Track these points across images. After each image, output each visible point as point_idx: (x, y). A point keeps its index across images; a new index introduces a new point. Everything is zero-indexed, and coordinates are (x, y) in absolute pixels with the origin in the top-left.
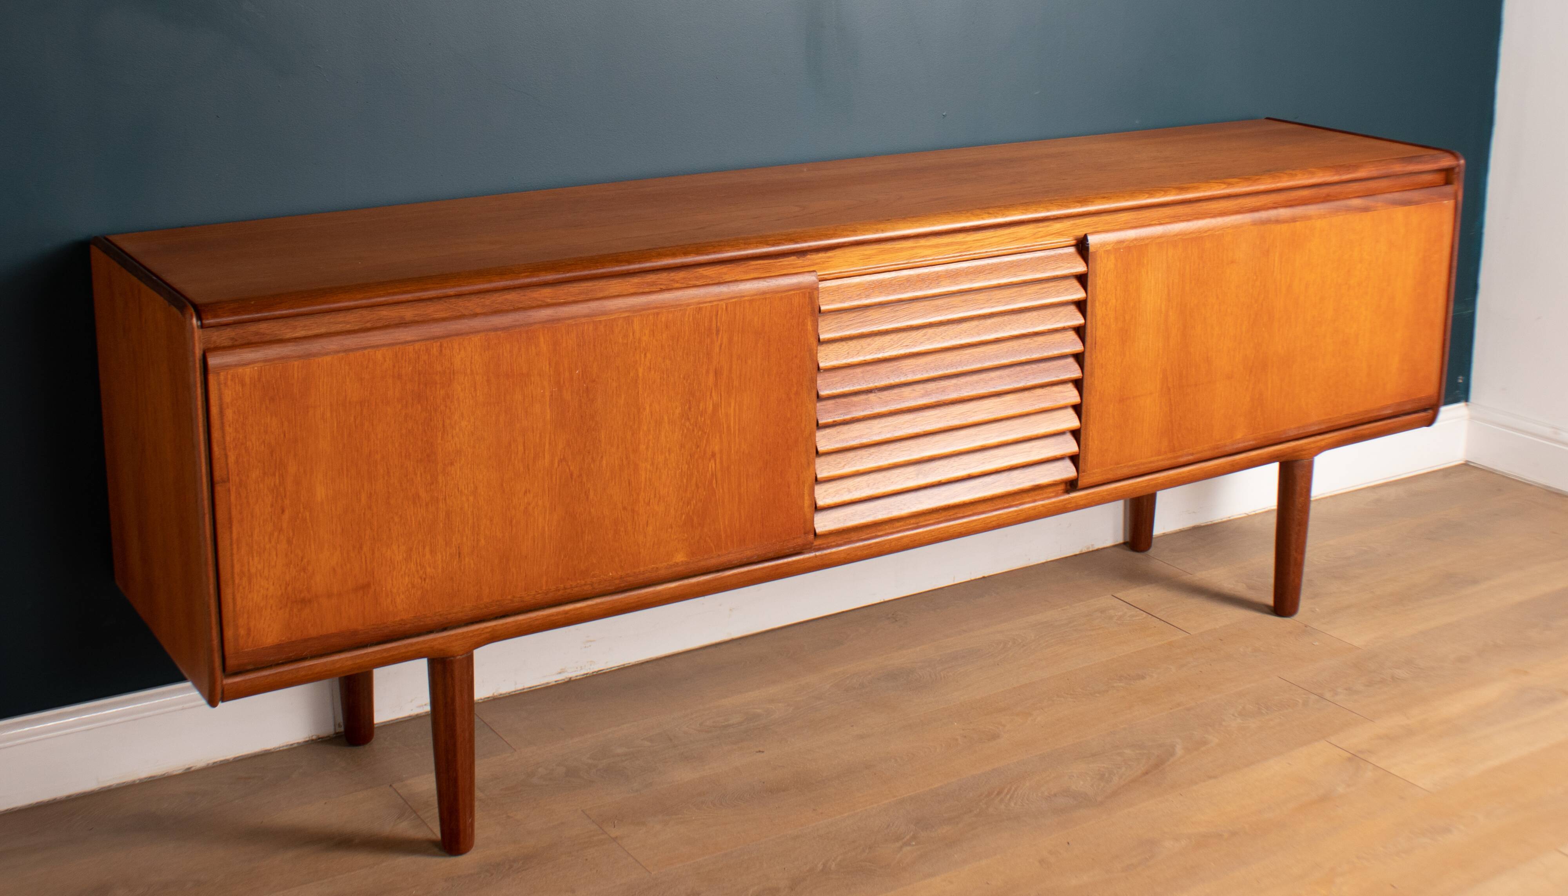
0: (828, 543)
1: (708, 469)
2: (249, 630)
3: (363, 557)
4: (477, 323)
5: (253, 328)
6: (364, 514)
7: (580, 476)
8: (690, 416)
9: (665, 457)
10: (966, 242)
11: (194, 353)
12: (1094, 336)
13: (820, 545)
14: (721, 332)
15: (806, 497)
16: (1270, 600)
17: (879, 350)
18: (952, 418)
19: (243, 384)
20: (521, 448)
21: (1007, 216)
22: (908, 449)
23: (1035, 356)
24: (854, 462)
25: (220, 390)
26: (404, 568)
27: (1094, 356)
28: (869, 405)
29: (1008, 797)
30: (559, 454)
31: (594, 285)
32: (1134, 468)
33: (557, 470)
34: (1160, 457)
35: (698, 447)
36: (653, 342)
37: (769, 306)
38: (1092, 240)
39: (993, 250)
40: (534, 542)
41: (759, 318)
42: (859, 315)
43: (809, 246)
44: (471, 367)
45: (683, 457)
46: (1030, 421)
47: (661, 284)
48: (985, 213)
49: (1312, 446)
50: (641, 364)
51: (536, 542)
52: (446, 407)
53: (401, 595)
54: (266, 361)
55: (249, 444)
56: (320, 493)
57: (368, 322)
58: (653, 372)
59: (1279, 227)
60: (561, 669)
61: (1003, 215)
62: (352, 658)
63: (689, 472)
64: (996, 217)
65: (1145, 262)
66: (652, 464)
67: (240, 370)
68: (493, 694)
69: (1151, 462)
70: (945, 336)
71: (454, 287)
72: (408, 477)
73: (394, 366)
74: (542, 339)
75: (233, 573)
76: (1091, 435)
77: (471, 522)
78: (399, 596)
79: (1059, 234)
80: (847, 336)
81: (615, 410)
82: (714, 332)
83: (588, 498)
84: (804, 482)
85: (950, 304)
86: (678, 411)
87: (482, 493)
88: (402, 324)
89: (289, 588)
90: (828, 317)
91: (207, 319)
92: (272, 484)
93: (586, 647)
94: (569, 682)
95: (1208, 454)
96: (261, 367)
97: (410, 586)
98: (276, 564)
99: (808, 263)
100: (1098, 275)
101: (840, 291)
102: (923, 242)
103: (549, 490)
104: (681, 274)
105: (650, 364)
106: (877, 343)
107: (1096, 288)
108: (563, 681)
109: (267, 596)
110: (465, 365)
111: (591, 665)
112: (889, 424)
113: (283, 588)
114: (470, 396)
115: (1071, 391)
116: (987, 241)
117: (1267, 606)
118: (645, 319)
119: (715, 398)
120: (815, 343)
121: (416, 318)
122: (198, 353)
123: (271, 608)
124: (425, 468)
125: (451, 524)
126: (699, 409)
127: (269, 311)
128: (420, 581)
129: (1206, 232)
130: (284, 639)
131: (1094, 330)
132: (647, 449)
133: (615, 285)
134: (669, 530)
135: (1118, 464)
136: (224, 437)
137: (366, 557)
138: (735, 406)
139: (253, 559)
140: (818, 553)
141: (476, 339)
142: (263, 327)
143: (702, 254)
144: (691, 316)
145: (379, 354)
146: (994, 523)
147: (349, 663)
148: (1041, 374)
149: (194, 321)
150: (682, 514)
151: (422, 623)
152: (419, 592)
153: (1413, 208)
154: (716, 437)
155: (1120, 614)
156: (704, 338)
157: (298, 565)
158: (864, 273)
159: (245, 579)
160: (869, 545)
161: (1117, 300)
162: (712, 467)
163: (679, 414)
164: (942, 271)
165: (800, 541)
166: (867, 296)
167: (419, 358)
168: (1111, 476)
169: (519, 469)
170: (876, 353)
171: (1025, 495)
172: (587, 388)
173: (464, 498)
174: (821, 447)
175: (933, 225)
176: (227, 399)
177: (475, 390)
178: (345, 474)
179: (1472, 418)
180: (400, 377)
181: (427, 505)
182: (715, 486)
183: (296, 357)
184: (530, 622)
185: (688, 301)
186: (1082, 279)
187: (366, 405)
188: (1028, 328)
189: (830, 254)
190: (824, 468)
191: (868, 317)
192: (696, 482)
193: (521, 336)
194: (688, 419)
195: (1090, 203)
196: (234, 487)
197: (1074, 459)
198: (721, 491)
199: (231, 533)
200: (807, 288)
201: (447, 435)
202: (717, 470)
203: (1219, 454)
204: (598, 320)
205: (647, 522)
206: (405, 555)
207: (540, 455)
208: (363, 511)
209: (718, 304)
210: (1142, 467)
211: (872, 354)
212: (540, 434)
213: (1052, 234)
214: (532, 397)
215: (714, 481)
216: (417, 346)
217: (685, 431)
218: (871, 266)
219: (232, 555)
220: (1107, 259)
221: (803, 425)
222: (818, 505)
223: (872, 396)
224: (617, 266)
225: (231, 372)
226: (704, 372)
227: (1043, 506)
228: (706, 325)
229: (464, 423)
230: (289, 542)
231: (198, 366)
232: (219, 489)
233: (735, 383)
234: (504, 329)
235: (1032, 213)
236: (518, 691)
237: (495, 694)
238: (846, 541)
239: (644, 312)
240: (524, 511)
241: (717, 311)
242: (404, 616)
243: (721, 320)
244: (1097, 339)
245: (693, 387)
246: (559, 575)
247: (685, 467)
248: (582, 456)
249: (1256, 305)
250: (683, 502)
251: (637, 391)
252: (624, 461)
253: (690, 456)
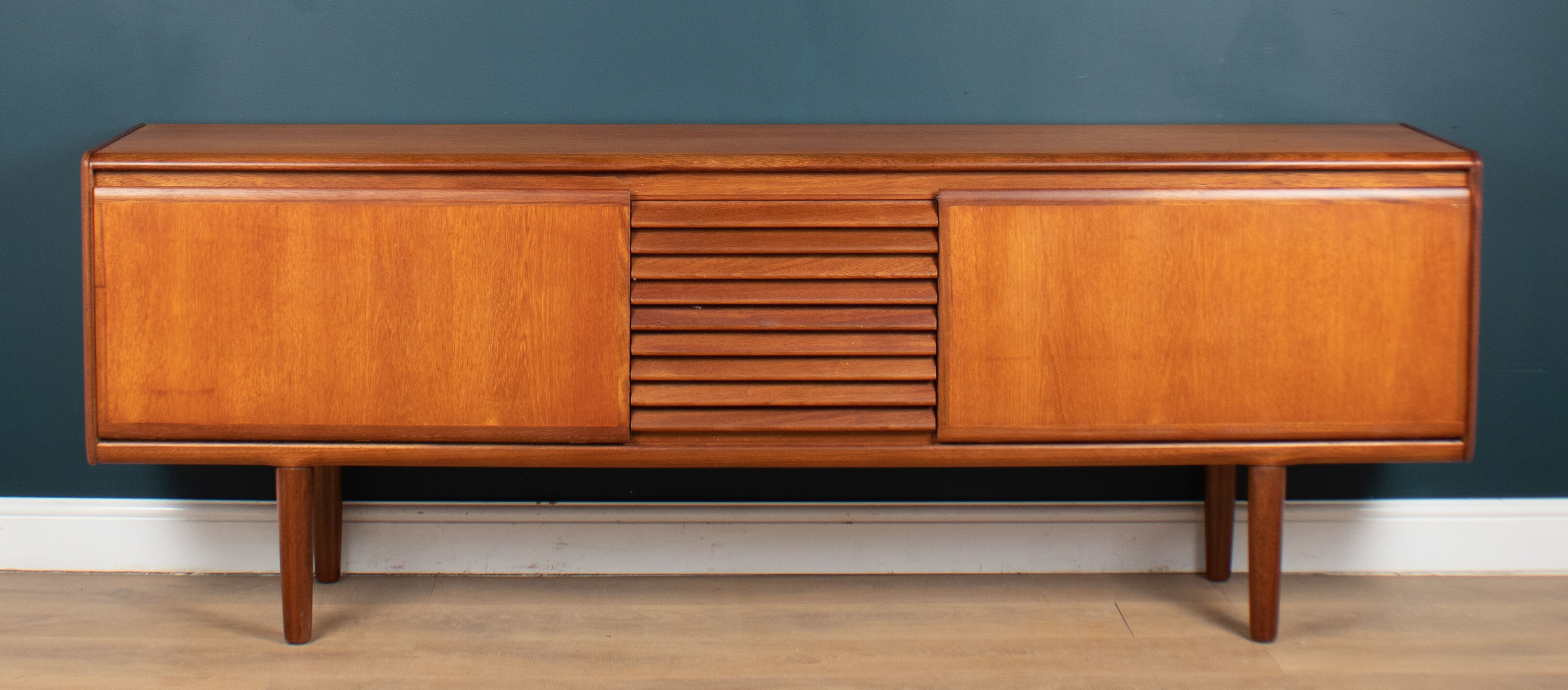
0: (648, 441)
1: (519, 348)
2: (117, 406)
3: (209, 367)
4: (308, 194)
6: (211, 332)
7: (398, 334)
8: (501, 300)
9: (477, 331)
11: (84, 186)
12: (950, 290)
13: (637, 441)
15: (620, 392)
18: (783, 346)
19: (119, 215)
20: (344, 301)
22: (732, 367)
23: (880, 301)
25: (101, 216)
26: (242, 382)
27: (951, 310)
28: (690, 319)
30: (379, 312)
33: (376, 324)
35: (509, 328)
36: (465, 231)
37: (578, 214)
38: (944, 197)
41: (568, 223)
42: (678, 235)
45: (494, 334)
46: (880, 364)
47: (481, 185)
50: (454, 247)
51: (357, 383)
52: (280, 257)
53: (240, 404)
55: (122, 261)
56: (177, 309)
57: (225, 183)
58: (466, 256)
60: (533, 564)
63: (500, 348)
65: (1013, 224)
66: (466, 335)
67: (118, 204)
70: (771, 266)
72: (248, 309)
73: (238, 218)
74: (364, 215)
75: (106, 358)
76: (951, 388)
77: (300, 355)
78: (238, 404)
79: (910, 187)
80: (662, 253)
81: (429, 283)
82: (524, 229)
83: (404, 354)
84: (617, 377)
86: (489, 293)
87: (311, 333)
89: (150, 380)
90: (641, 232)
92: (139, 295)
96: (134, 204)
97: (247, 398)
98: (139, 358)
100: (952, 230)
102: (752, 178)
103: (369, 341)
105: (463, 248)
106: (697, 263)
107: (949, 242)
109: (131, 382)
110: (297, 225)
112: (712, 340)
113: (144, 379)
114: (301, 251)
115: (927, 341)
118: (457, 210)
119: (525, 287)
120: (628, 253)
122: (88, 187)
123: (135, 392)
124: (262, 304)
125: (284, 354)
126: (510, 294)
128: (255, 396)
130: (143, 419)
131: (950, 285)
132: (460, 321)
134: (481, 396)
135: (991, 424)
136: (103, 252)
137: (211, 367)
138: (545, 297)
144: (502, 213)
147: (198, 452)
149: (88, 163)
150: (494, 385)
152: (255, 405)
154: (526, 322)
156: (514, 233)
157: (157, 362)
159: (115, 365)
161: (977, 258)
162: (523, 347)
163: (490, 295)
165: (615, 432)
167: (258, 215)
168: (978, 434)
169: (343, 319)
172: (404, 260)
173: (294, 334)
174: (637, 349)
176: (107, 224)
177: (306, 247)
178: (196, 298)
180: (242, 227)
182: (526, 365)
185: (499, 200)
186: (934, 232)
187: (215, 245)
189: (652, 177)
190: (640, 370)
192: (508, 358)
193: (346, 209)
194: (498, 301)
196: (110, 293)
197: (935, 410)
198: (532, 370)
199: (106, 326)
200: (618, 203)
201: (281, 280)
202: (528, 351)
204: (415, 205)
205: (460, 384)
206: (243, 372)
207: (362, 309)
208: (210, 329)
209: (527, 206)
210: (1022, 432)
212: (362, 293)
214: (355, 260)
215: (525, 361)
217: (497, 311)
219: (106, 344)
220: (963, 216)
221: (615, 325)
222: (633, 402)
225: (111, 203)
226: (515, 262)
228: (516, 222)
229: (295, 273)
230: (151, 343)
231: (87, 195)
232: (98, 292)
233: (545, 277)
238: (671, 443)
239: (457, 204)
240: (347, 355)
241: (527, 212)
242: (240, 421)
243: (531, 219)
244: (954, 293)
245: (504, 274)
246: (378, 416)
247: (497, 344)
248: (399, 318)
249: (1170, 285)
250: (495, 374)
251: (450, 270)
252: (438, 328)
253: (502, 334)
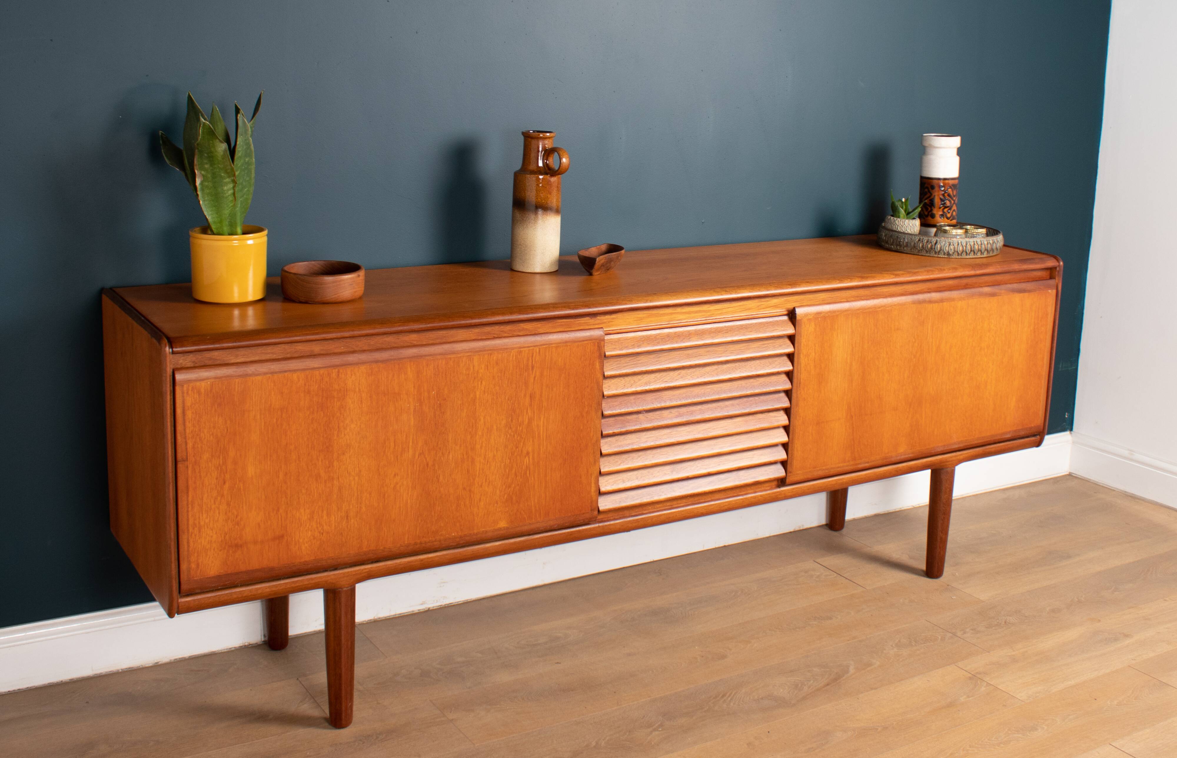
0: (608, 517)
1: (524, 463)
2: (198, 564)
3: (280, 517)
4: (363, 357)
5: (208, 355)
6: (281, 486)
7: (434, 465)
8: (512, 426)
9: (494, 454)
10: (709, 311)
11: (166, 371)
12: (799, 378)
13: (602, 519)
14: (535, 368)
15: (593, 485)
16: (924, 567)
17: (646, 384)
18: (698, 433)
20: (392, 444)
21: (739, 293)
22: (665, 453)
23: (757, 391)
24: (627, 461)
25: (183, 397)
26: (308, 525)
27: (799, 393)
28: (639, 422)
29: (729, 699)
30: (419, 449)
31: (447, 333)
32: (827, 471)
33: (417, 460)
34: (845, 464)
35: (517, 447)
36: (487, 374)
37: (569, 351)
38: (798, 311)
39: (729, 316)
40: (400, 510)
41: (562, 359)
42: (633, 359)
43: (599, 311)
44: (359, 388)
45: (506, 454)
46: (753, 436)
47: (494, 334)
48: (723, 291)
49: (954, 459)
50: (478, 388)
51: (401, 510)
52: (341, 414)
53: (305, 544)
54: (216, 378)
55: (202, 435)
56: (251, 471)
57: (288, 353)
58: (487, 395)
59: (931, 305)
60: (423, 602)
61: (736, 293)
62: (269, 587)
63: (510, 465)
64: (731, 294)
65: (836, 328)
66: (485, 458)
67: (198, 384)
68: (374, 618)
69: (838, 467)
70: (693, 375)
71: (349, 331)
72: (313, 462)
73: (305, 385)
74: (409, 369)
75: (188, 524)
76: (796, 447)
77: (356, 494)
78: (304, 544)
79: (776, 306)
80: (624, 374)
81: (459, 421)
82: (531, 368)
83: (438, 481)
84: (592, 474)
85: (698, 353)
86: (504, 422)
87: (364, 475)
88: (312, 356)
89: (227, 537)
90: (611, 360)
91: (176, 348)
92: (218, 464)
93: (440, 587)
94: (428, 611)
95: (880, 463)
96: (212, 382)
97: (312, 538)
98: (218, 519)
99: (598, 322)
100: (802, 336)
101: (620, 342)
102: (679, 310)
103: (411, 474)
104: (508, 328)
105: (485, 388)
106: (645, 379)
107: (801, 345)
108: (424, 610)
109: (211, 542)
110: (355, 386)
111: (444, 599)
112: (653, 435)
113: (223, 536)
114: (358, 407)
115: (782, 416)
116: (724, 311)
117: (923, 571)
118: (482, 358)
119: (530, 414)
120: (601, 378)
121: (322, 352)
122: (169, 371)
123: (214, 549)
124: (325, 456)
125: (342, 496)
126: (518, 421)
127: (219, 343)
128: (319, 535)
129: (879, 308)
130: (222, 571)
131: (799, 374)
132: (481, 448)
133: (462, 334)
134: (496, 505)
135: (815, 468)
136: (185, 430)
137: (281, 516)
138: (544, 420)
139: (202, 516)
140: (601, 524)
141: (363, 368)
142: (215, 354)
143: (523, 314)
144: (514, 356)
145: (295, 376)
146: (726, 507)
147: (268, 590)
148: (761, 404)
149: (167, 349)
150: (505, 494)
151: (319, 564)
152: (318, 542)
153: (1026, 294)
154: (530, 441)
155: (818, 574)
156: (523, 372)
157: (234, 520)
158: (637, 330)
159: (196, 529)
160: (637, 520)
161: (815, 354)
162: (526, 462)
163: (504, 424)
164: (692, 330)
165: (588, 516)
166: (639, 346)
167: (323, 380)
168: (809, 476)
169: (391, 459)
170: (644, 386)
171: (748, 488)
172: (440, 404)
173: (351, 478)
174: (604, 450)
175: (686, 298)
176: (188, 403)
177: (362, 403)
178: (269, 459)
179: (1074, 442)
180: (309, 392)
181: (325, 482)
182: (528, 475)
183: (237, 376)
184: (395, 566)
185: (512, 346)
186: (792, 338)
187: (285, 410)
188: (752, 371)
189: (614, 316)
190: (606, 466)
191: (639, 360)
192: (515, 472)
193: (394, 366)
194: (511, 428)
195: (798, 286)
196: (191, 465)
197: (784, 464)
198: (533, 479)
199: (188, 496)
200: (596, 339)
201: (341, 434)
202: (530, 464)
203: (887, 463)
204: (449, 357)
205: (480, 498)
206: (309, 516)
207: (406, 450)
208: (281, 484)
209: (533, 349)
210: (833, 470)
211: (642, 387)
212: (406, 435)
213: (771, 307)
214: (401, 408)
215: (528, 472)
216: (322, 371)
217: (508, 436)
218: (643, 325)
219: (188, 511)
220: (809, 325)
221: (592, 435)
222: (601, 491)
223: (641, 416)
224: (463, 320)
225: (192, 385)
226: (523, 395)
227: (761, 496)
228: (525, 363)
229: (353, 426)
230: (228, 504)
231: (168, 380)
232: (180, 466)
233: (544, 404)
234: (383, 361)
235: (757, 291)
236: (392, 616)
237: (376, 618)
238: (621, 516)
239: (481, 353)
240: (394, 488)
241: (533, 354)
242: (307, 559)
243: (535, 359)
244: (801, 380)
245: (515, 406)
246: (417, 534)
247: (507, 462)
248: (435, 452)
249: (915, 359)
250: (506, 486)
251: (475, 408)
252: (465, 456)
253: (512, 454)
